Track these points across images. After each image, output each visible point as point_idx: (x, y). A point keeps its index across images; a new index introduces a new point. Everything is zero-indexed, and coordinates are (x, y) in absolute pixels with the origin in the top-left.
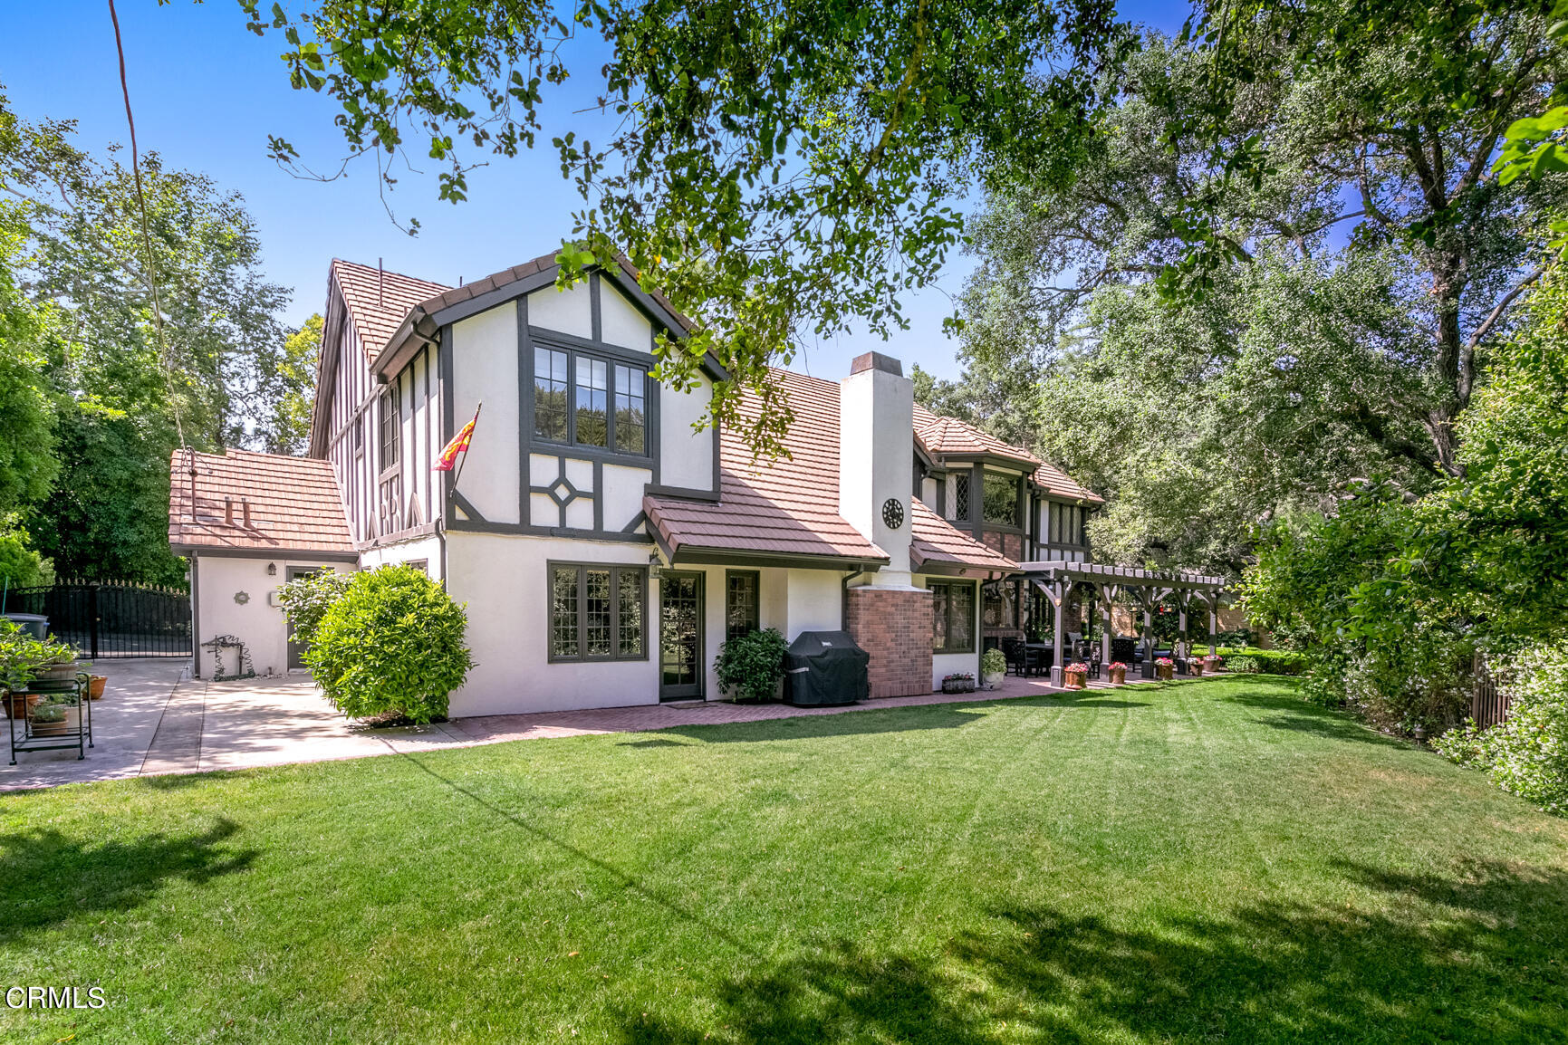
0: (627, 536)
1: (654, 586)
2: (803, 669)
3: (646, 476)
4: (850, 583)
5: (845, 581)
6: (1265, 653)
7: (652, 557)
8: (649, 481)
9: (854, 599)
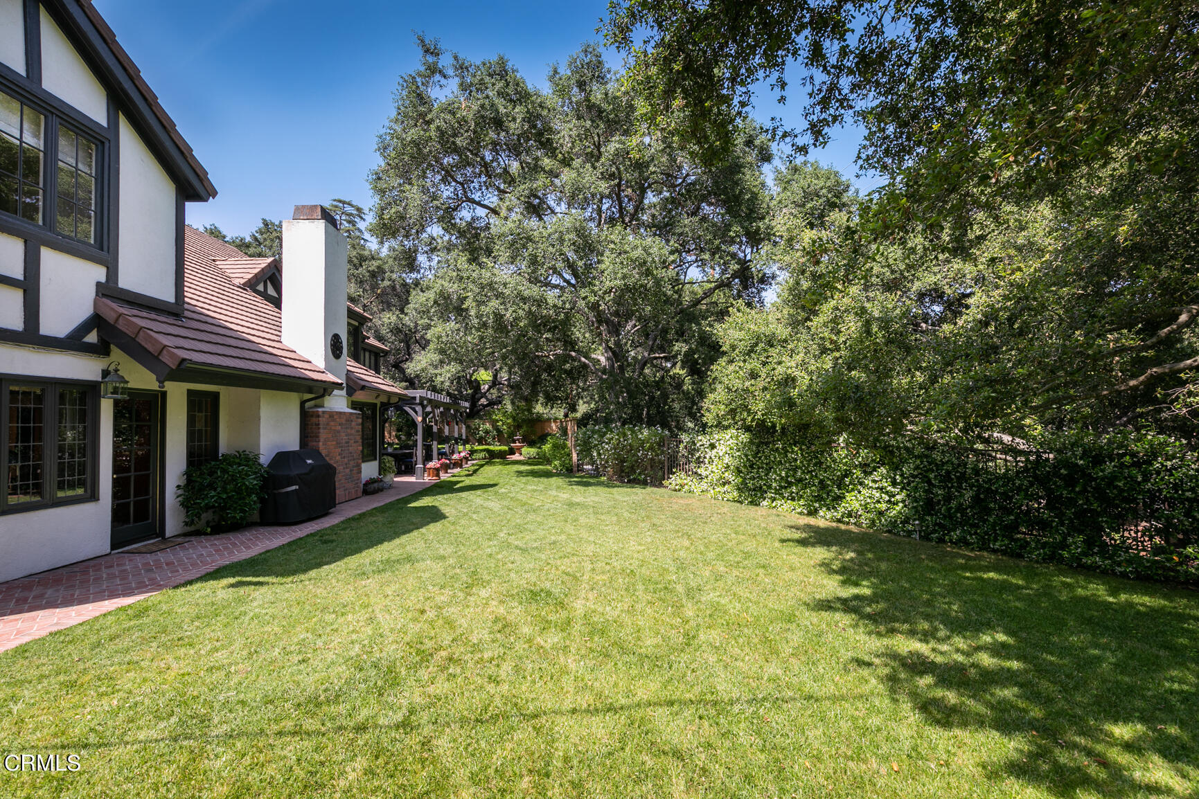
0: (72, 343)
1: (107, 409)
2: (294, 488)
3: (99, 273)
4: (307, 405)
5: (303, 403)
6: (491, 448)
7: (105, 373)
8: (103, 280)
9: (314, 420)
